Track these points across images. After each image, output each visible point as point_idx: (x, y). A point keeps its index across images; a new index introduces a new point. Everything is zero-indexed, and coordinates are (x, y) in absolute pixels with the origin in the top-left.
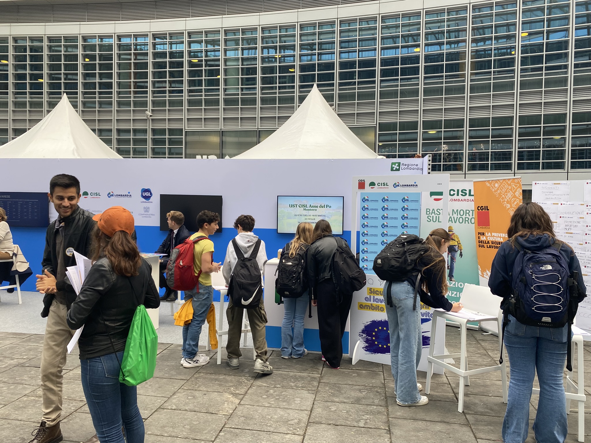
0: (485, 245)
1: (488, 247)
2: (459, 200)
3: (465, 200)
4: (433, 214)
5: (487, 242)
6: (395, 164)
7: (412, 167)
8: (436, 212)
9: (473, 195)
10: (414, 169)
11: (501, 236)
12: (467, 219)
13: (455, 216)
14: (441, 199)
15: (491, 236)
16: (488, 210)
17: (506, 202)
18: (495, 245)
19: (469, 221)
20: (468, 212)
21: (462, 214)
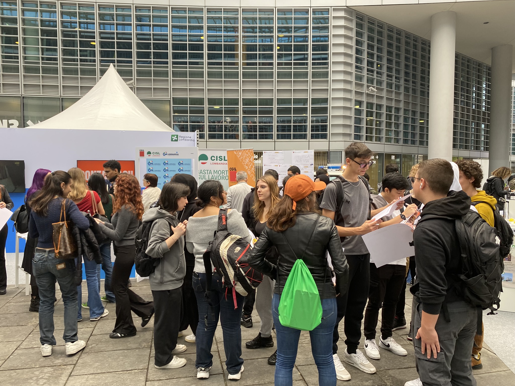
2: (217, 164)
3: (221, 164)
4: (201, 174)
6: (174, 136)
7: (187, 139)
8: (203, 172)
9: (227, 160)
10: (188, 140)
12: (223, 177)
13: (216, 174)
14: (205, 163)
16: (236, 170)
17: (245, 165)
19: (225, 178)
20: (223, 172)
21: (220, 173)
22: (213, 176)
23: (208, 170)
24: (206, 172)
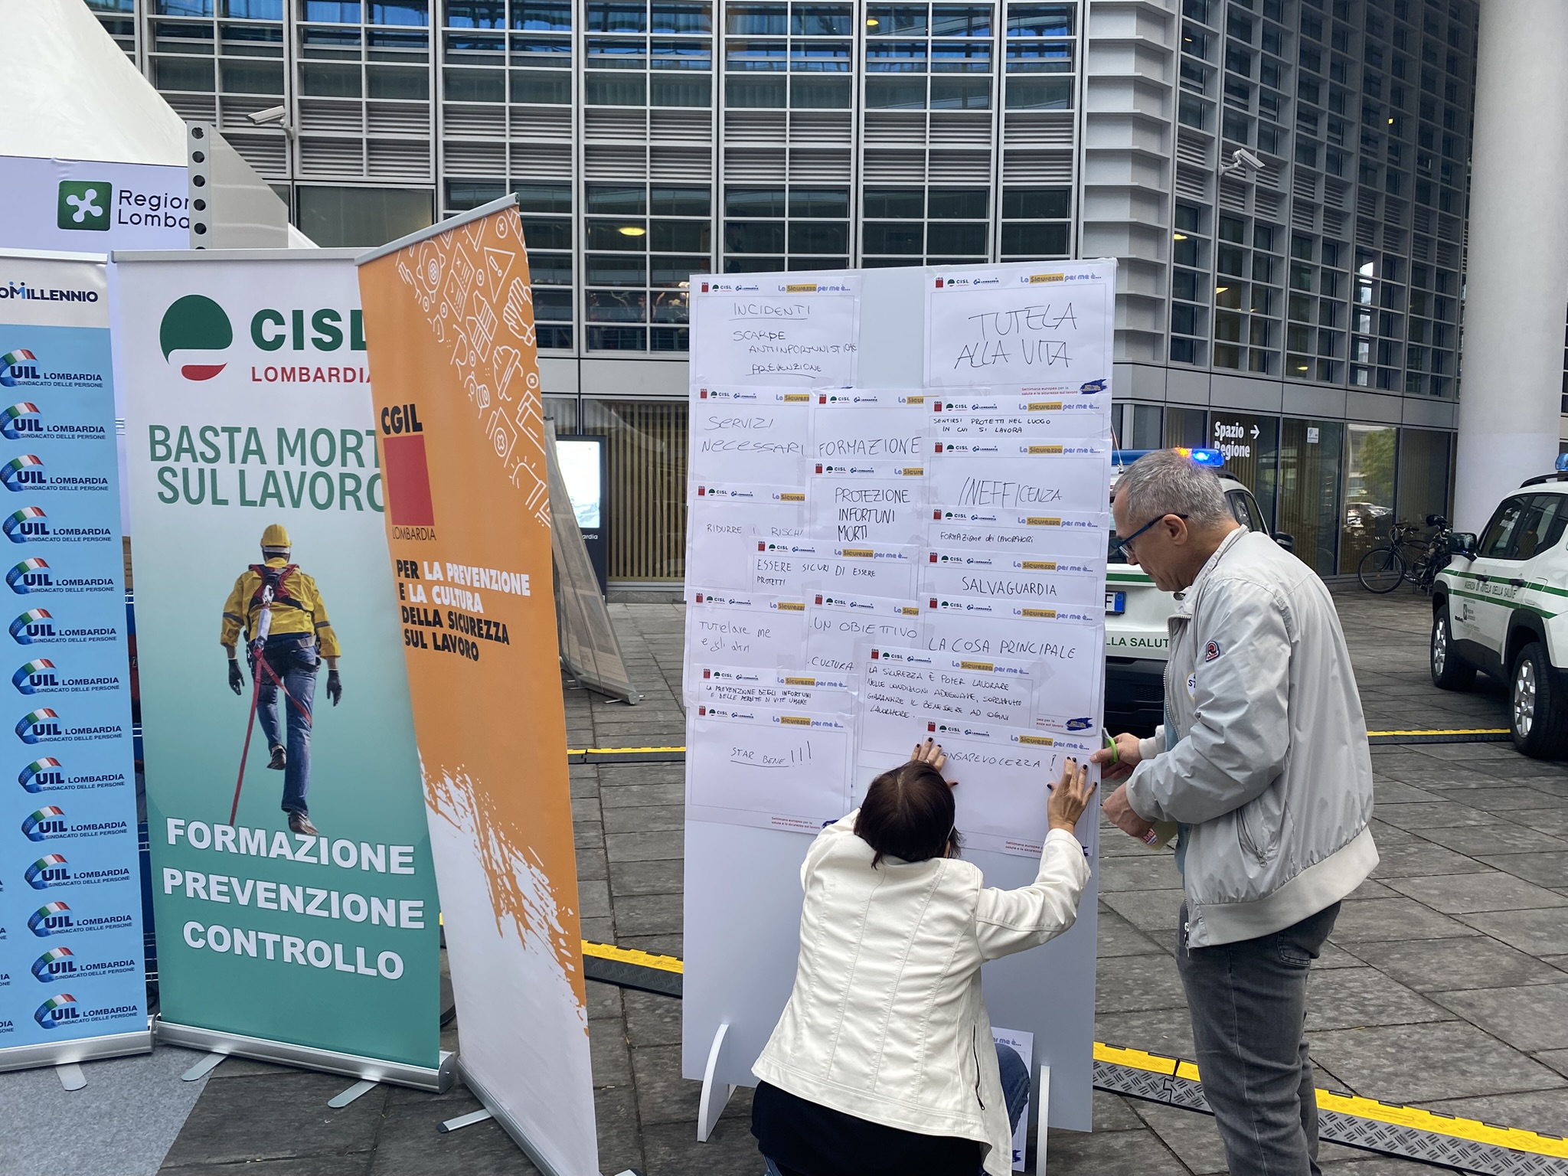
2: (304, 374)
3: (333, 372)
4: (186, 457)
8: (199, 447)
12: (349, 484)
13: (293, 464)
19: (361, 494)
20: (351, 441)
21: (323, 453)
22: (271, 474)
23: (232, 431)
24: (222, 441)
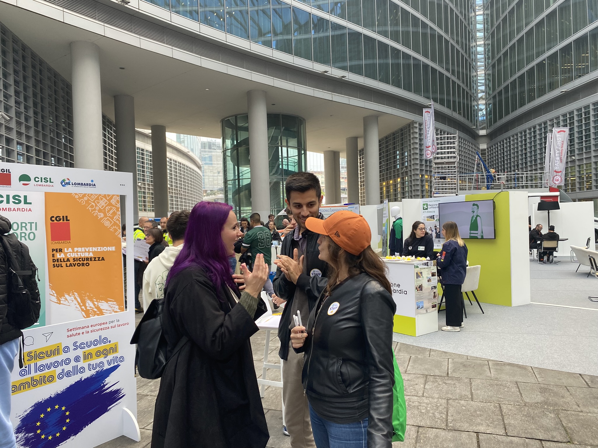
0: (64, 264)
1: (68, 265)
5: (65, 260)
11: (90, 251)
15: (73, 252)
16: (67, 220)
17: (97, 211)
18: (79, 262)
